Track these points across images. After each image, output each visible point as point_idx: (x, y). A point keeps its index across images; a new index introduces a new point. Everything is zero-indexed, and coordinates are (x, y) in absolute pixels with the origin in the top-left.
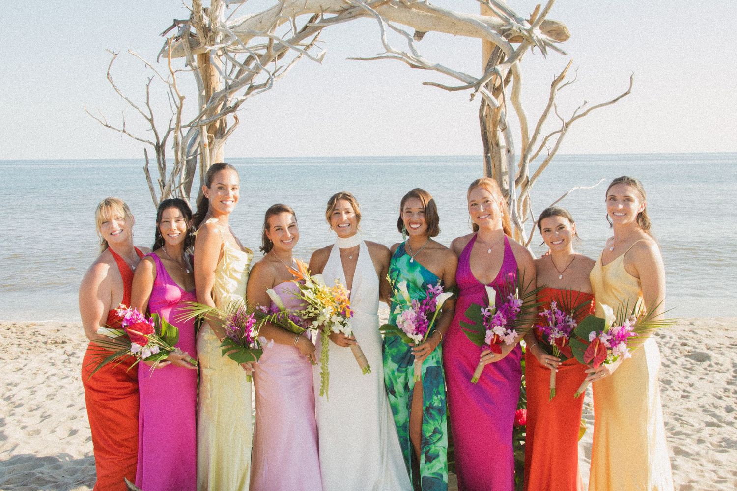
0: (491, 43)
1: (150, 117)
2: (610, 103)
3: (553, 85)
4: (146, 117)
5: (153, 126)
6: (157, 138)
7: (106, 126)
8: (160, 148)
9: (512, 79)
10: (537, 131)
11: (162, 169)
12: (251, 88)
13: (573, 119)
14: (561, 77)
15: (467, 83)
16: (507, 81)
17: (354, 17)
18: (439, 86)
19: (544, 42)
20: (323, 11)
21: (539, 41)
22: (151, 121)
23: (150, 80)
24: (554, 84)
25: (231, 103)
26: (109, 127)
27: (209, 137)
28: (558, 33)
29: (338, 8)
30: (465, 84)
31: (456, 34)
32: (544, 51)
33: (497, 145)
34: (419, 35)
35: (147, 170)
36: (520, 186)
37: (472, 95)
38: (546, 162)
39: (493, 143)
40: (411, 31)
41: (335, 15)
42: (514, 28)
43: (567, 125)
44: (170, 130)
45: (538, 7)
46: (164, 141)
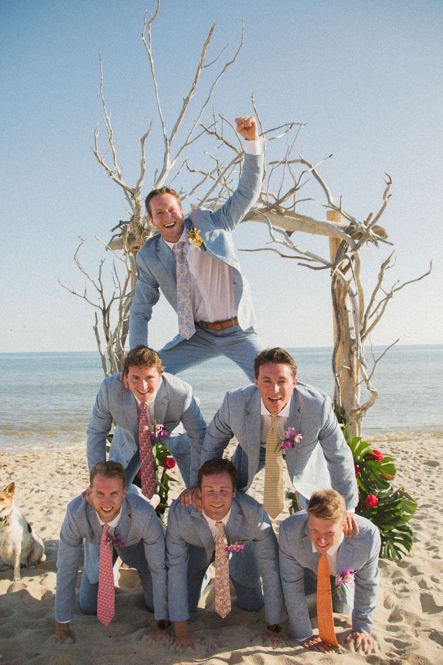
0: (339, 239)
1: (100, 289)
2: (417, 280)
4: (98, 289)
5: (102, 296)
6: (104, 305)
7: (73, 293)
8: (106, 312)
9: (354, 262)
10: (373, 299)
11: (107, 328)
13: (393, 292)
14: (388, 261)
15: (326, 264)
18: (308, 266)
19: (376, 237)
21: (373, 237)
22: (101, 292)
23: (102, 262)
24: (383, 266)
26: (75, 294)
28: (382, 233)
30: (325, 265)
31: (314, 233)
33: (345, 309)
34: (289, 233)
35: (96, 329)
37: (332, 272)
39: (342, 307)
40: (284, 230)
44: (113, 299)
45: (371, 215)
46: (109, 307)
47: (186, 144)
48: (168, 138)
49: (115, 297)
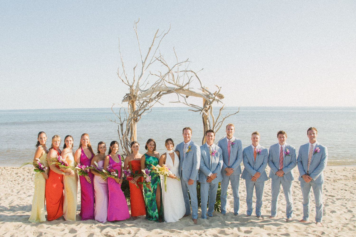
0: (205, 100)
1: (120, 117)
2: (234, 114)
3: (220, 110)
5: (120, 120)
6: (121, 123)
8: (122, 125)
9: (210, 108)
10: (216, 121)
11: (122, 130)
12: (145, 110)
13: (225, 118)
14: (222, 108)
16: (209, 109)
17: (171, 93)
18: (192, 110)
19: (218, 100)
20: (163, 91)
21: (217, 100)
22: (120, 118)
25: (139, 114)
27: (134, 122)
28: (221, 97)
29: (167, 90)
30: (199, 110)
32: (218, 102)
33: (207, 124)
34: (187, 97)
35: (118, 131)
37: (201, 113)
38: (219, 128)
40: (185, 96)
41: (166, 92)
42: (210, 97)
43: (224, 119)
45: (216, 92)
46: (123, 123)
47: (150, 64)
48: (144, 62)
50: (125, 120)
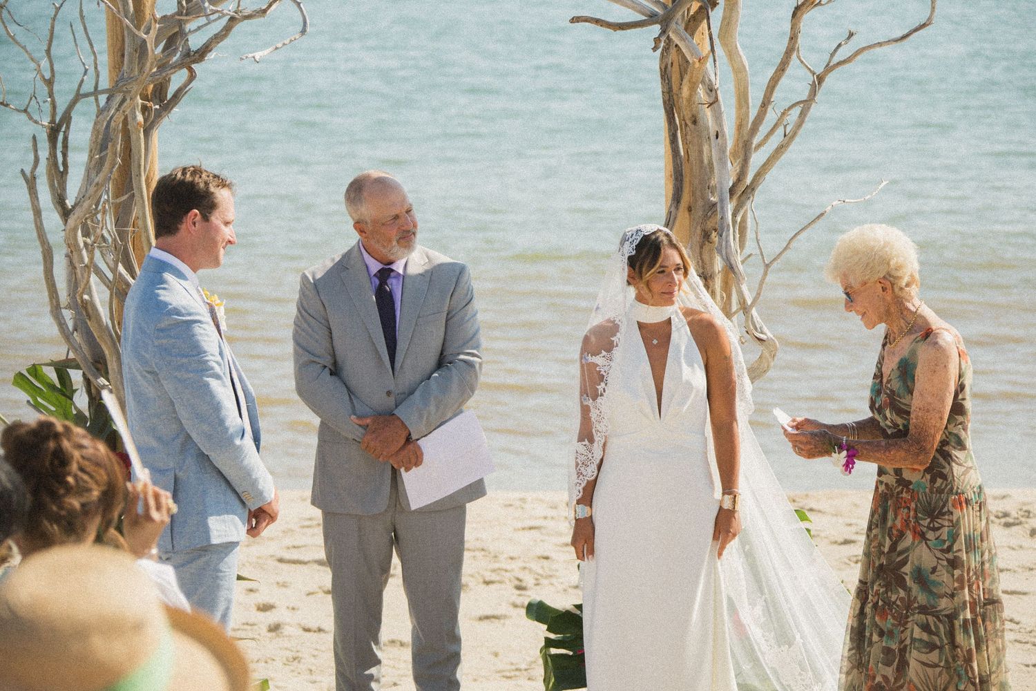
1: (48, 75)
2: (896, 40)
3: (794, 15)
4: (43, 77)
6: (54, 113)
8: (57, 129)
13: (829, 69)
15: (645, 15)
18: (597, 21)
22: (48, 81)
24: (796, 14)
27: (145, 109)
30: (642, 18)
36: (735, 197)
37: (657, 40)
38: (782, 148)
39: (686, 118)
44: (78, 96)
46: (67, 118)
49: (82, 92)
50: (86, 95)
